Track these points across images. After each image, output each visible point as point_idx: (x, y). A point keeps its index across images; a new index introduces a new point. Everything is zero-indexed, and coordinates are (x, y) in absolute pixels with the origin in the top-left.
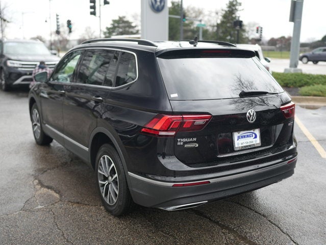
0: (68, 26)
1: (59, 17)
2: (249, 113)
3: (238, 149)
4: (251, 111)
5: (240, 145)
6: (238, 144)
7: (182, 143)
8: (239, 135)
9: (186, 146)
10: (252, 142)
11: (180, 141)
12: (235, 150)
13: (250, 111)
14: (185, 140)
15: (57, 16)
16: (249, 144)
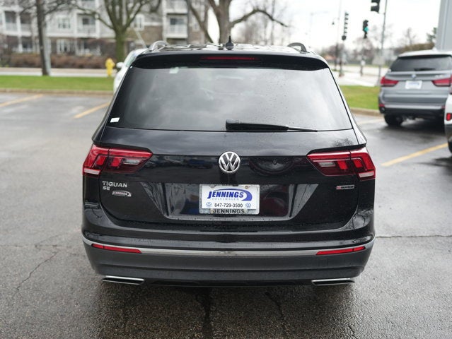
0: (364, 30)
1: (348, 17)
2: (225, 158)
3: (206, 212)
4: (230, 155)
5: (213, 207)
6: (209, 204)
7: (108, 189)
8: (212, 190)
9: (113, 193)
10: (241, 205)
11: (106, 185)
12: (201, 212)
13: (226, 154)
14: (112, 184)
15: (347, 14)
16: (232, 208)
